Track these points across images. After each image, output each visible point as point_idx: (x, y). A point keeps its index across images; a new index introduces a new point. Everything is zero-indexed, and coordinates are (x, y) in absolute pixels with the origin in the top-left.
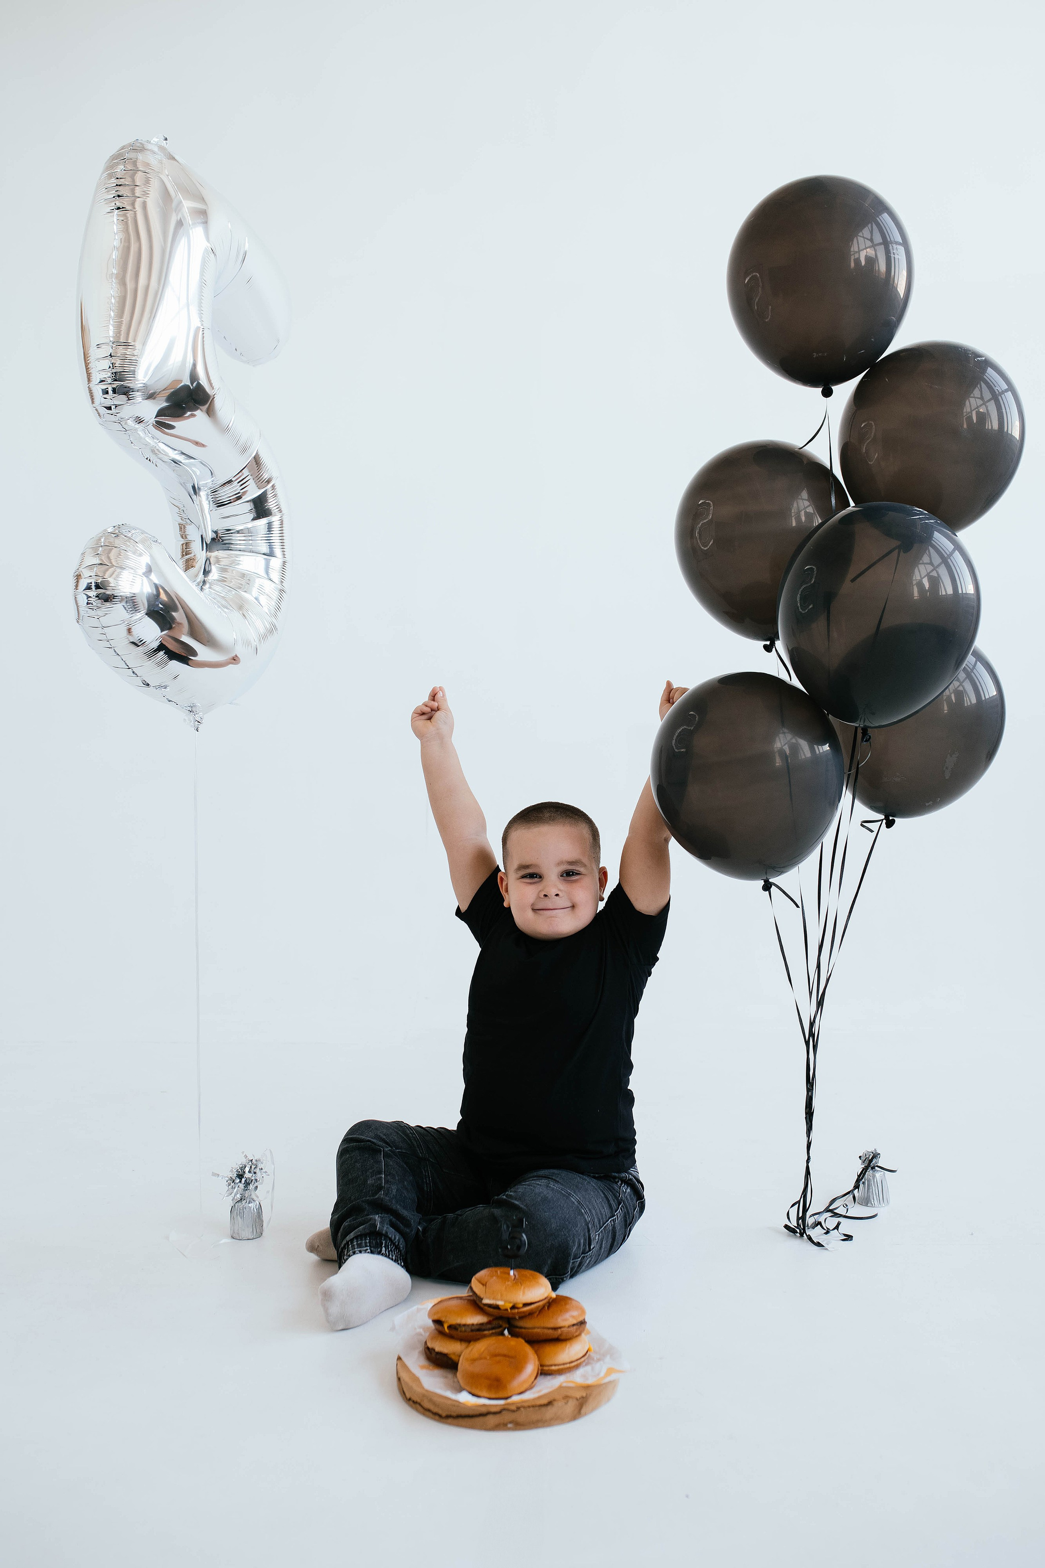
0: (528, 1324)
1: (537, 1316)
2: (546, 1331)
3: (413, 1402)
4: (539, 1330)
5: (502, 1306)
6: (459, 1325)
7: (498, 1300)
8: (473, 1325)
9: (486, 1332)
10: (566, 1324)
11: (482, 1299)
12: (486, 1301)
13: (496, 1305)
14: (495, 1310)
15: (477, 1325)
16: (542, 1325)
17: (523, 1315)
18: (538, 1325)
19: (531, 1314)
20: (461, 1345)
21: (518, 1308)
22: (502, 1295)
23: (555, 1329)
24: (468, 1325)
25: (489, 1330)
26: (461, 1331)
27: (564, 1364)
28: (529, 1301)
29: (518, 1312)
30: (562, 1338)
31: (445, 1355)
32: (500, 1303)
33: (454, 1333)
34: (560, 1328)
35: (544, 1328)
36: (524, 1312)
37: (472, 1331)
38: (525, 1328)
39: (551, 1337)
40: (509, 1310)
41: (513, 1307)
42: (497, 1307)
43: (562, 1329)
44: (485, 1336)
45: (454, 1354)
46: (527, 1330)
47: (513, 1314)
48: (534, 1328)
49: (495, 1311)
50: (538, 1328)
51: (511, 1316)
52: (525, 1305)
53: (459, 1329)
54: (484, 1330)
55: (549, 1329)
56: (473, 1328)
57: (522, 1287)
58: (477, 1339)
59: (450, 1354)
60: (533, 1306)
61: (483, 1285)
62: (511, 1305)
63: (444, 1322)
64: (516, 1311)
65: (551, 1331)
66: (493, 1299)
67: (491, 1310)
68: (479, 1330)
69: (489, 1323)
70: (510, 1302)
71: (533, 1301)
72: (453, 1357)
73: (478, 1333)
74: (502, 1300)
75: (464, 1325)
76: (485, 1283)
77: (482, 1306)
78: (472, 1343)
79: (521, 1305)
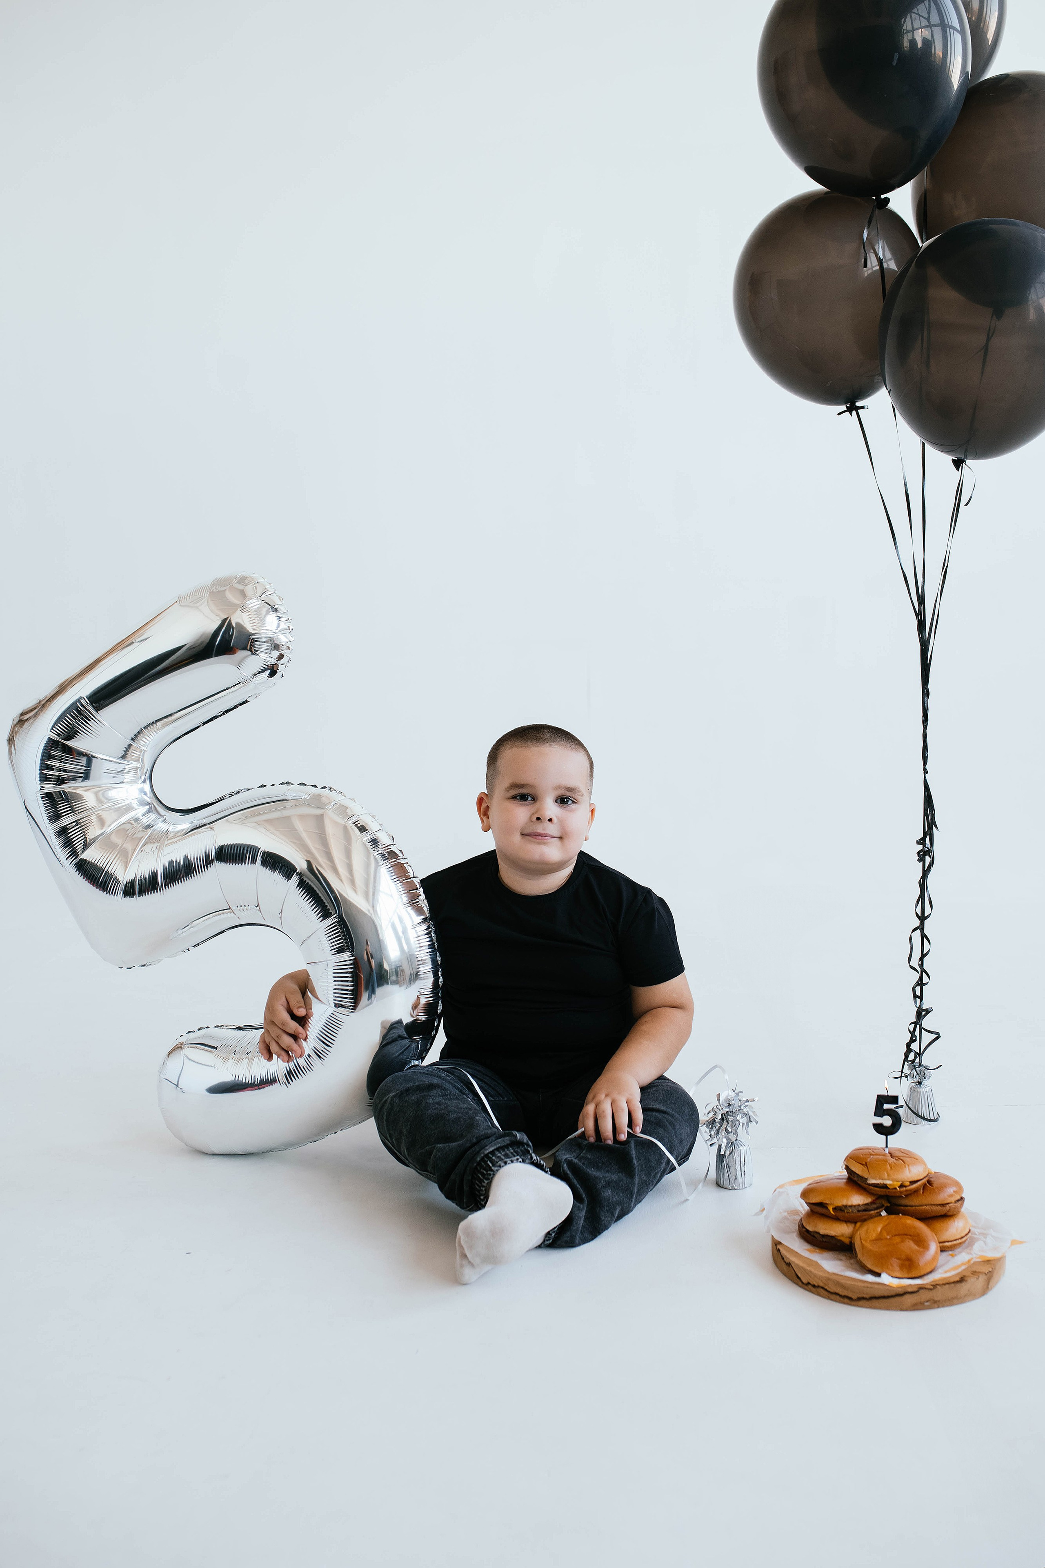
0: (915, 1201)
1: (923, 1193)
2: (934, 1208)
3: (814, 1286)
4: (927, 1207)
5: (890, 1185)
6: (846, 1206)
7: (885, 1180)
8: (859, 1205)
9: (872, 1212)
10: (953, 1199)
11: (867, 1179)
12: (872, 1181)
13: (884, 1184)
14: (882, 1190)
15: (863, 1205)
16: (930, 1202)
17: (909, 1192)
18: (925, 1202)
19: (916, 1191)
20: (848, 1226)
21: (905, 1186)
22: (888, 1175)
23: (944, 1205)
24: (855, 1206)
25: (874, 1210)
26: (847, 1212)
27: (955, 1240)
28: (915, 1179)
29: (906, 1191)
30: (950, 1214)
31: (833, 1237)
32: (888, 1182)
33: (840, 1214)
34: (948, 1204)
35: (932, 1205)
36: (910, 1190)
37: (859, 1211)
38: (911, 1206)
39: (939, 1214)
40: (898, 1189)
41: (901, 1186)
42: (885, 1186)
43: (950, 1205)
44: (871, 1217)
45: (842, 1236)
46: (914, 1208)
47: (901, 1192)
48: (922, 1206)
49: (882, 1192)
50: (926, 1205)
51: (898, 1194)
52: (912, 1183)
53: (846, 1212)
54: (871, 1210)
55: (937, 1205)
56: (860, 1209)
57: (907, 1166)
58: (864, 1220)
59: (838, 1237)
60: (919, 1183)
61: (862, 1164)
62: (899, 1183)
63: (827, 1204)
64: (905, 1189)
65: (939, 1208)
66: (880, 1179)
67: (878, 1189)
68: (865, 1210)
69: (873, 1203)
70: (898, 1181)
71: (919, 1178)
72: (842, 1239)
73: (864, 1213)
74: (889, 1180)
75: (851, 1206)
76: (864, 1163)
77: (866, 1186)
78: (858, 1224)
79: (908, 1183)
